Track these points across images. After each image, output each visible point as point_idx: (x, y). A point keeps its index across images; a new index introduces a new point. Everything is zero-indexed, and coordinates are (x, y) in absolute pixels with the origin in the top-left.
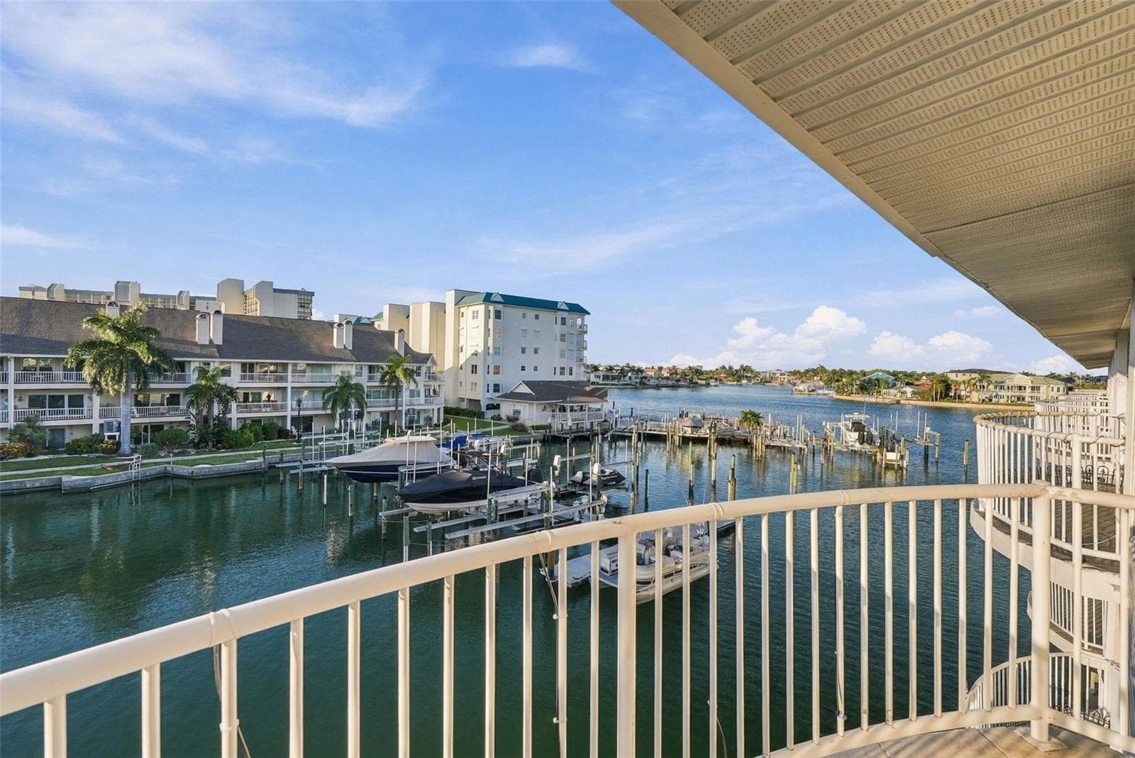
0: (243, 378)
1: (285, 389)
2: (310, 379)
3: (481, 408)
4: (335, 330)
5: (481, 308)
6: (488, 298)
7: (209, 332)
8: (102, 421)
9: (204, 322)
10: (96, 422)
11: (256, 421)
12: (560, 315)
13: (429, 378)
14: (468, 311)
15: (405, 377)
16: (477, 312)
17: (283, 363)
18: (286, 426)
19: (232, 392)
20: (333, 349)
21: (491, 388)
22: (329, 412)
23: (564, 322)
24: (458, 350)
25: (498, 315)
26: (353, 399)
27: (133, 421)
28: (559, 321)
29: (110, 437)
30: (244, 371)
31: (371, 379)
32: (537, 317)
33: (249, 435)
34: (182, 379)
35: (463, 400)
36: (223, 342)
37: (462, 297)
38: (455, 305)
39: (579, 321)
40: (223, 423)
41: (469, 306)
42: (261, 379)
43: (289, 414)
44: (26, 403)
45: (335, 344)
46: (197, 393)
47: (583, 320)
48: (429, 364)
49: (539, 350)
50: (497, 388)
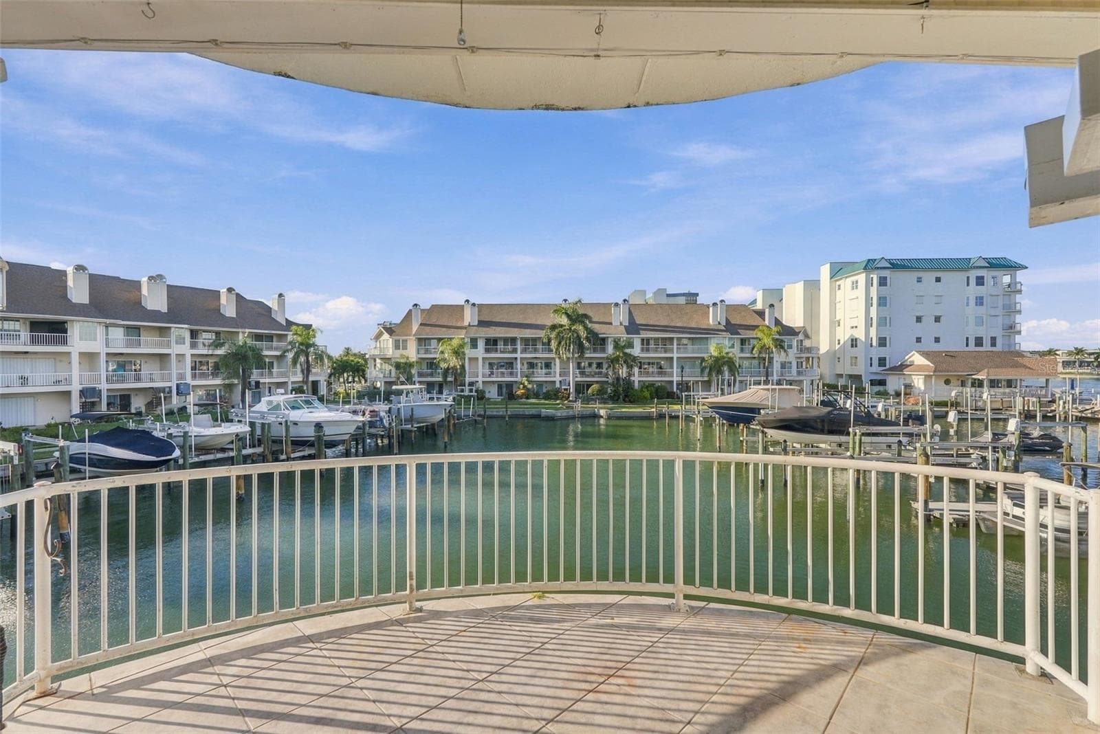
0: (642, 350)
1: (672, 359)
2: (691, 352)
3: (862, 384)
4: (711, 309)
5: (862, 278)
6: (870, 266)
7: (620, 318)
8: (561, 379)
9: (618, 309)
10: (558, 379)
11: (652, 384)
12: (973, 274)
13: (801, 351)
14: (846, 283)
15: (776, 347)
16: (857, 282)
17: (670, 338)
18: (673, 389)
19: (634, 359)
20: (709, 324)
21: (875, 362)
22: (706, 379)
23: (980, 281)
24: (835, 323)
25: (883, 282)
26: (726, 368)
27: (577, 379)
28: (973, 281)
29: (565, 389)
30: (643, 344)
31: (742, 350)
32: (938, 280)
33: (647, 394)
34: (603, 350)
35: (840, 376)
36: (629, 323)
37: (838, 271)
38: (831, 279)
39: (1007, 279)
40: (628, 383)
41: (846, 277)
42: (656, 351)
43: (676, 379)
44: (526, 366)
45: (711, 322)
46: (613, 361)
47: (1013, 277)
48: (801, 337)
49: (942, 319)
50: (882, 361)
